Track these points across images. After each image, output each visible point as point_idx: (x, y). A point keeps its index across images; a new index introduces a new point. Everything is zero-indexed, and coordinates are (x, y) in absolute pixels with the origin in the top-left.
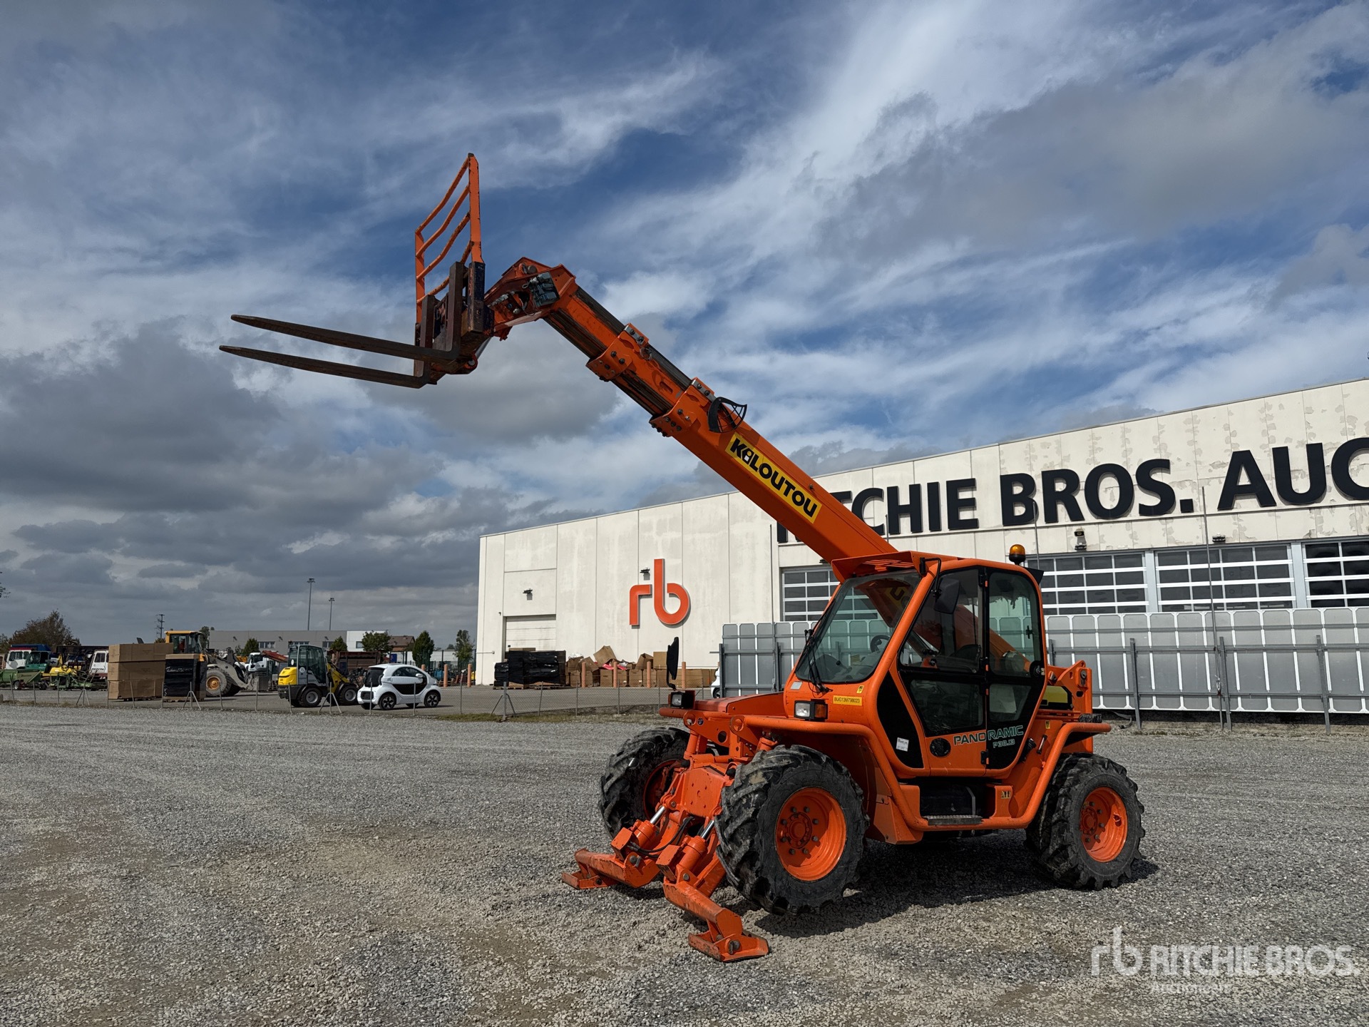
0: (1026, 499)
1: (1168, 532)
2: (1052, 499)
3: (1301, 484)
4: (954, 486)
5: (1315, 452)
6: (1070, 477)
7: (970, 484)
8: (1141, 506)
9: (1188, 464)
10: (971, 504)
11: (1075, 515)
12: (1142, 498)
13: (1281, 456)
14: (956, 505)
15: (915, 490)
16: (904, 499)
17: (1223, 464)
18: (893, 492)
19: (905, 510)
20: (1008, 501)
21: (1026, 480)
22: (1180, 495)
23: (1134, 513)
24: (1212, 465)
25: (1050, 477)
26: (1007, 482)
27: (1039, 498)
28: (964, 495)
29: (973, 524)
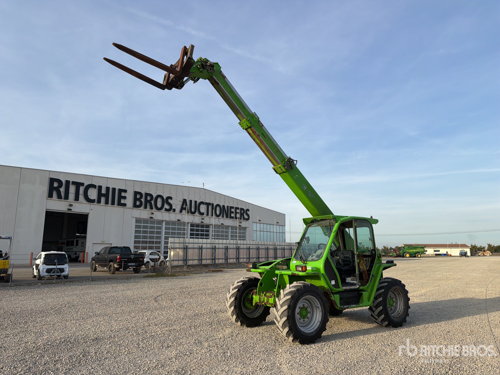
0: (139, 200)
1: (169, 217)
2: (146, 201)
3: (193, 210)
4: (121, 191)
5: (196, 202)
6: (151, 196)
7: (125, 191)
8: (166, 208)
9: (175, 199)
10: (125, 198)
11: (151, 208)
12: (166, 206)
13: (191, 201)
14: (121, 197)
15: (108, 189)
16: (104, 191)
17: (181, 201)
18: (100, 187)
19: (103, 195)
20: (135, 199)
21: (140, 194)
22: (174, 207)
23: (164, 209)
24: (179, 201)
25: (147, 195)
26: (136, 193)
27: (143, 200)
28: (123, 194)
29: (125, 205)
